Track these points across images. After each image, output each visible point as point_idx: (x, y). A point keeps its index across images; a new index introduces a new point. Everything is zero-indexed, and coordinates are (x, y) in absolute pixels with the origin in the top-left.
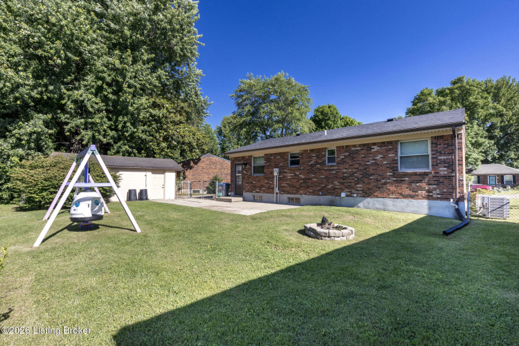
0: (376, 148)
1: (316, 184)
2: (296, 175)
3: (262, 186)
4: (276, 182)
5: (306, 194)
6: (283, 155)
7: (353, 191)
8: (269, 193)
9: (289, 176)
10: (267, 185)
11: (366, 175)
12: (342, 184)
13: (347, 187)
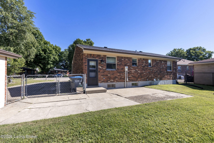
0: (163, 62)
1: (145, 75)
2: (136, 71)
3: (116, 77)
4: (126, 75)
5: (141, 81)
6: (129, 59)
7: (157, 78)
8: (120, 82)
9: (133, 71)
10: (119, 77)
11: (161, 72)
12: (154, 75)
13: (156, 77)
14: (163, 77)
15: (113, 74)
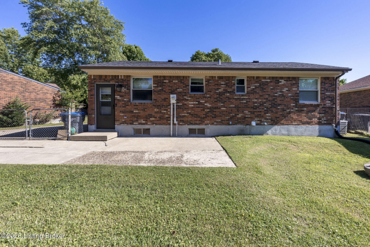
0: (283, 82)
1: (224, 113)
2: (200, 103)
3: (150, 116)
4: (172, 111)
5: (212, 124)
6: (182, 79)
7: (263, 120)
8: (160, 124)
9: (191, 104)
10: (158, 115)
11: (274, 105)
12: (252, 113)
13: (257, 116)
14: (285, 117)
15: (144, 110)
